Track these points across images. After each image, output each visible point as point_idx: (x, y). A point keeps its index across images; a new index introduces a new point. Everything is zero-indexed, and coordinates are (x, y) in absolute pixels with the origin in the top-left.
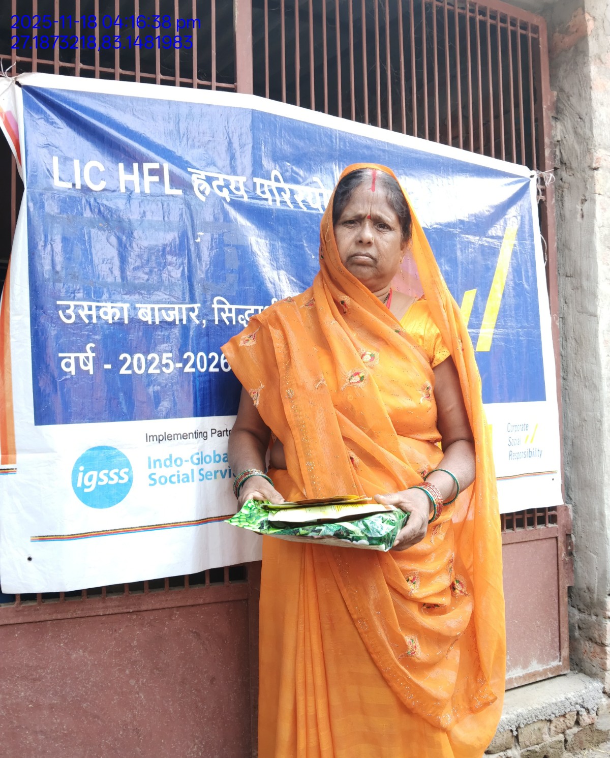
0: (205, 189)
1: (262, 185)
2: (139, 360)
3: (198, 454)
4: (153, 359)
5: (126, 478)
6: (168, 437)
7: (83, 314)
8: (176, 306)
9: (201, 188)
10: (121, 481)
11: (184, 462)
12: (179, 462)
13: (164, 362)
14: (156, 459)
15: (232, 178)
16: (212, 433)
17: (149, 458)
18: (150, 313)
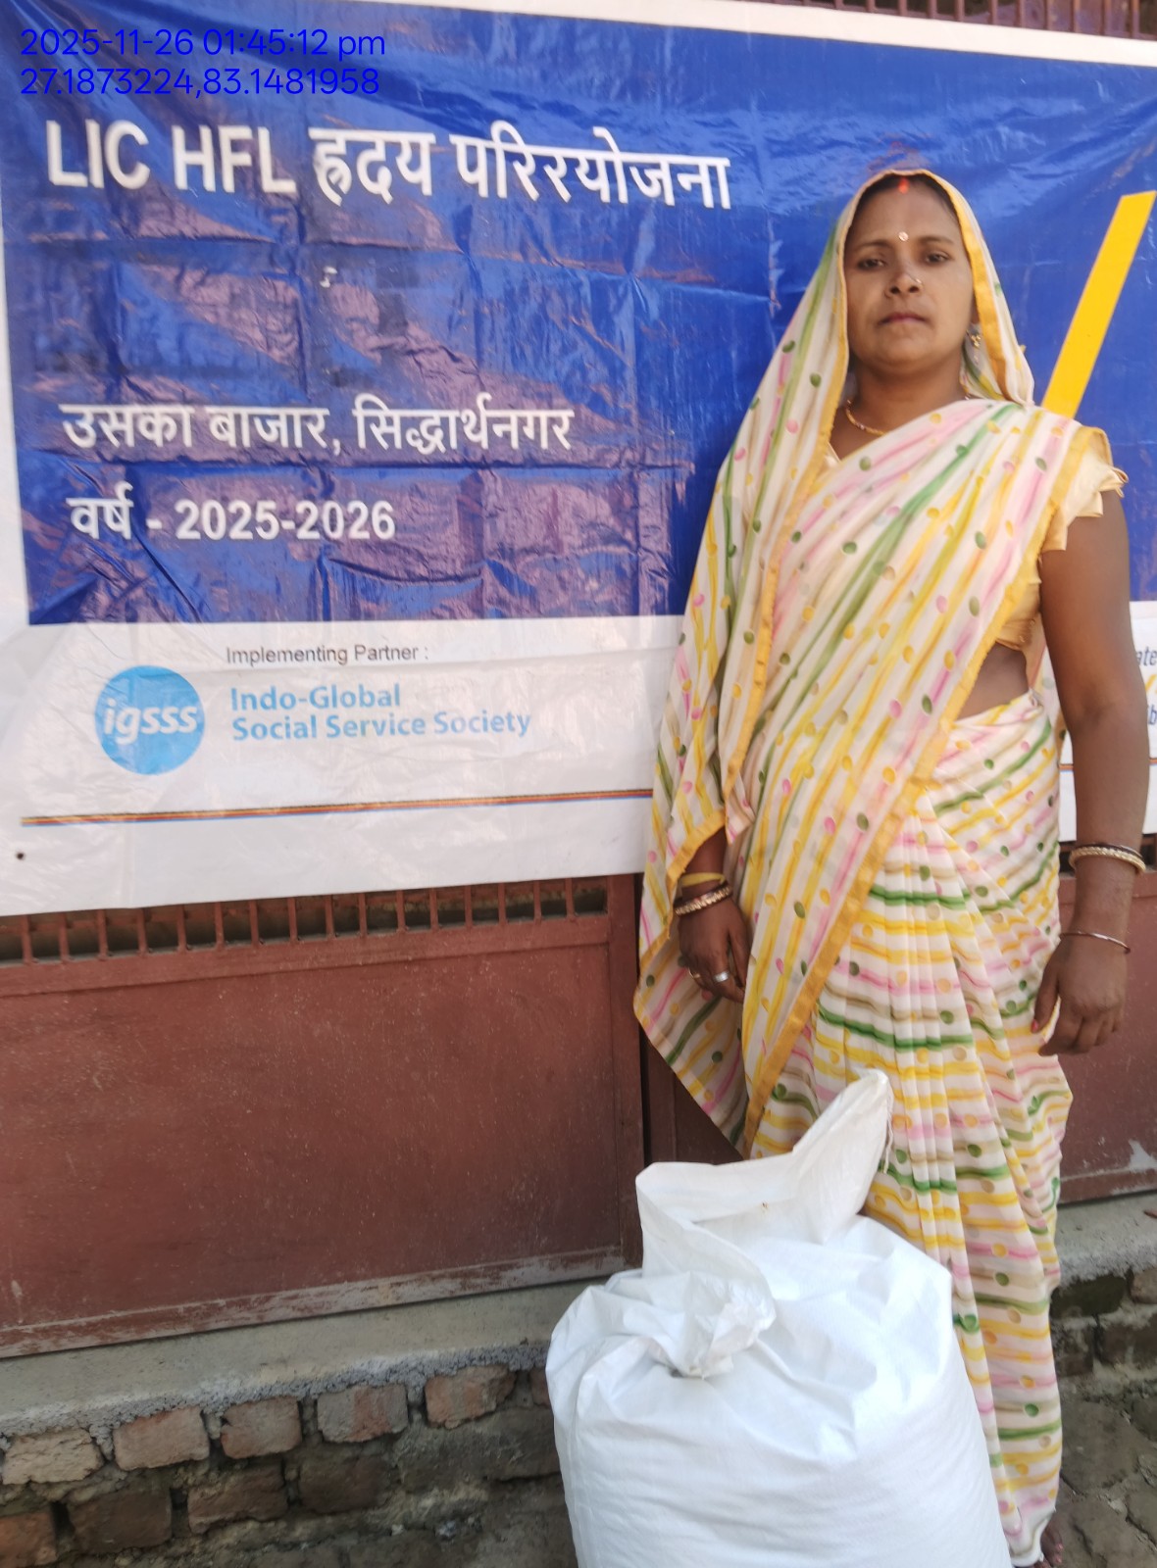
0: (340, 180)
1: (471, 150)
2: (213, 511)
3: (325, 688)
4: (239, 513)
5: (192, 724)
6: (269, 656)
7: (107, 430)
8: (283, 412)
9: (334, 178)
10: (183, 729)
11: (298, 703)
12: (288, 701)
13: (261, 517)
14: (246, 693)
15: (404, 138)
16: (357, 652)
17: (234, 691)
18: (231, 423)
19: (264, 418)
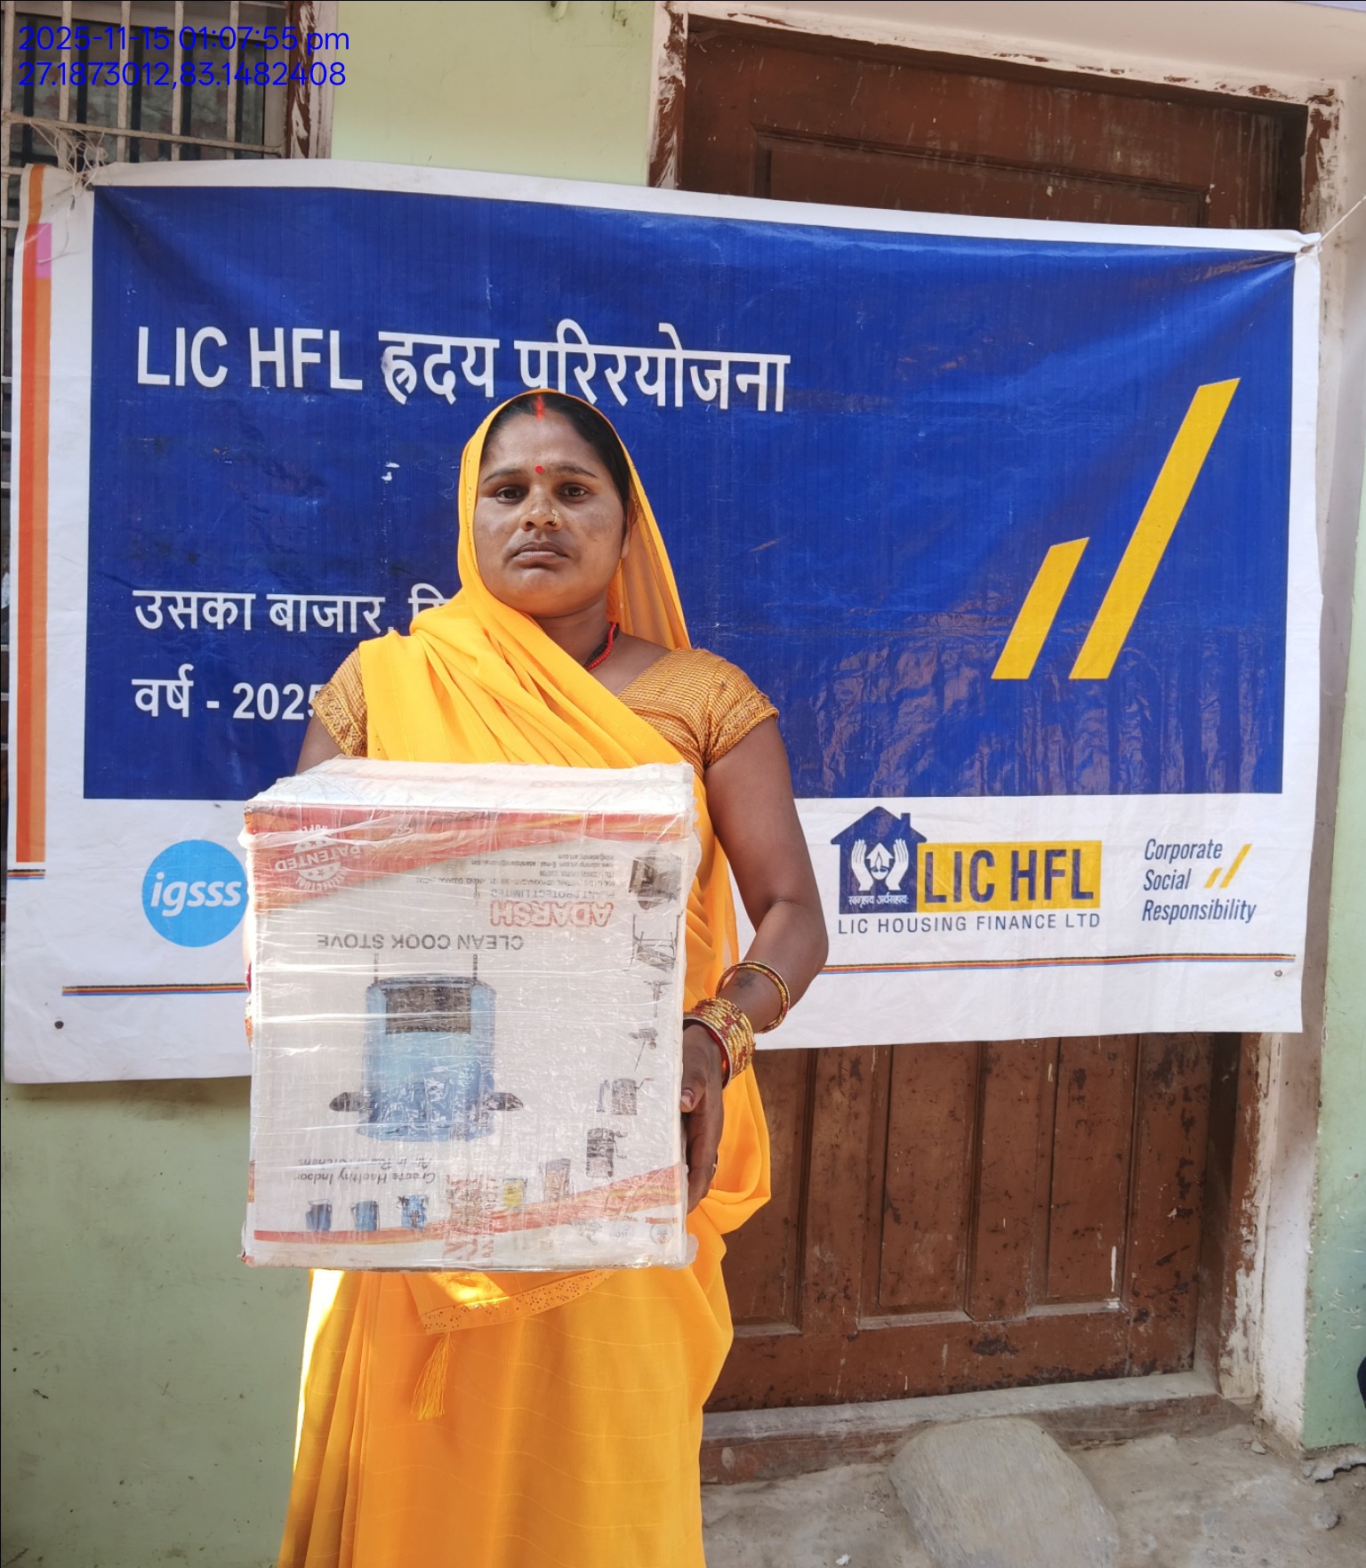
0: (407, 380)
1: (534, 356)
2: (268, 693)
4: (294, 694)
5: (237, 898)
7: (174, 613)
8: (340, 600)
9: (400, 379)
10: (227, 903)
15: (470, 343)
18: (290, 609)
19: (322, 605)
